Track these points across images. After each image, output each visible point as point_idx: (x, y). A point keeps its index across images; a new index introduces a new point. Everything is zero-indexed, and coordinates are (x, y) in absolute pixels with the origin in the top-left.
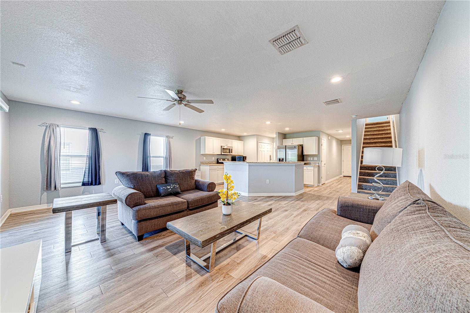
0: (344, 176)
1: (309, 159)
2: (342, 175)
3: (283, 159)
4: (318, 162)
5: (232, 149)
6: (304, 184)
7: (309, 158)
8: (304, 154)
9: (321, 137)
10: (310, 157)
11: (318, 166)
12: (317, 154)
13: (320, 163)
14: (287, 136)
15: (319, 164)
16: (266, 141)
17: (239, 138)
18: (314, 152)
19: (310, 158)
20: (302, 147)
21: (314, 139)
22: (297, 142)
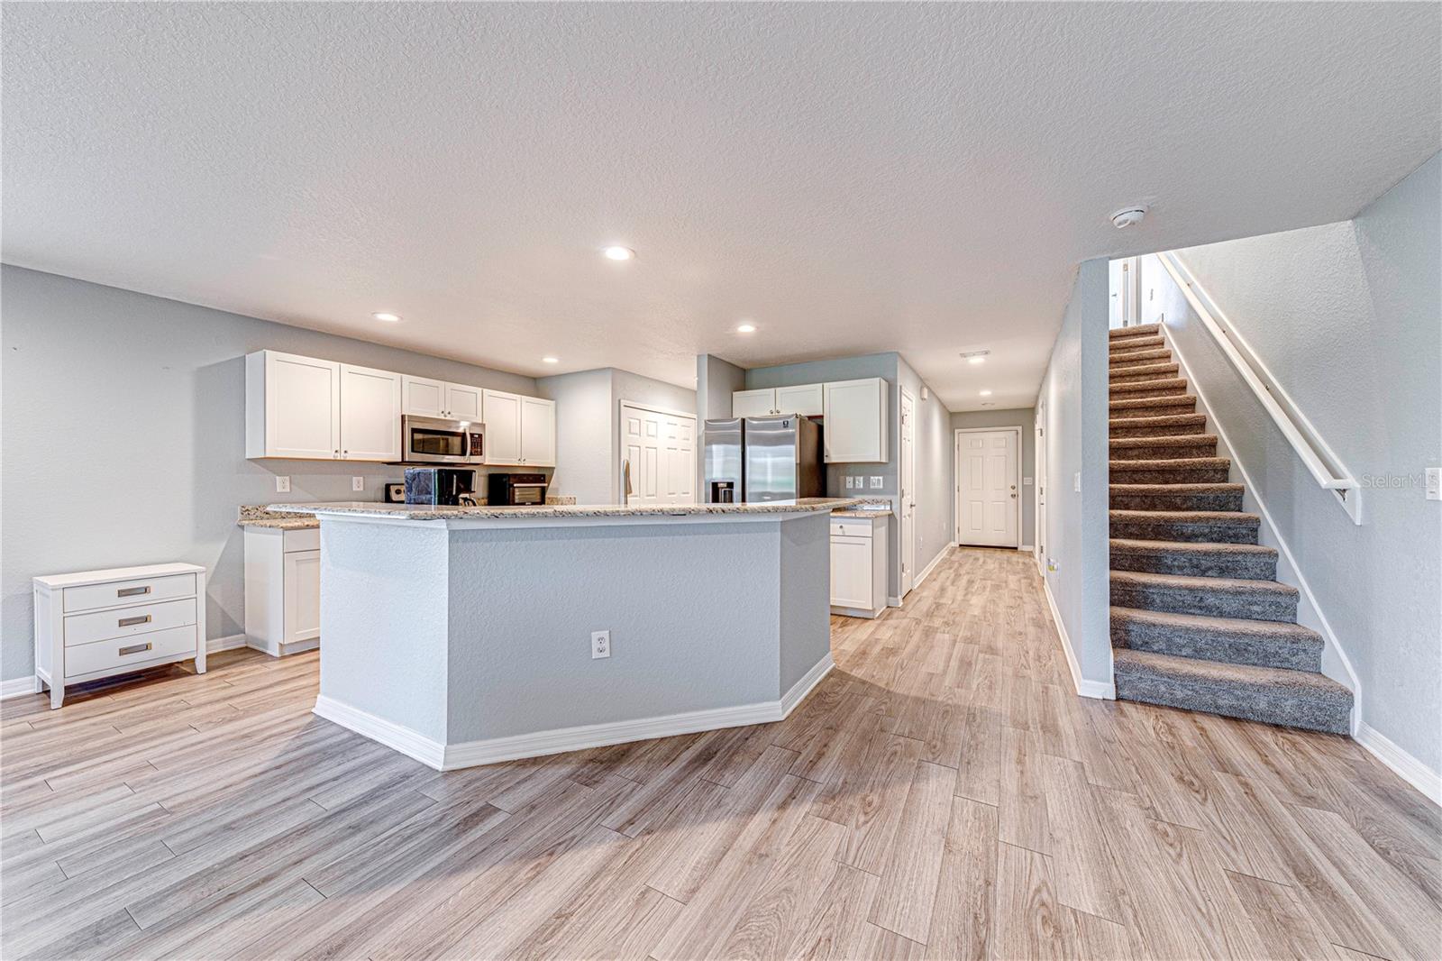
0: (961, 545)
1: (849, 485)
2: (954, 541)
3: (730, 485)
4: (888, 497)
5: (480, 436)
6: (832, 606)
7: (849, 479)
8: (826, 461)
9: (899, 384)
10: (854, 475)
11: (889, 515)
12: (884, 461)
13: (895, 499)
14: (754, 377)
15: (894, 507)
16: (664, 403)
17: (536, 384)
18: (873, 451)
19: (852, 478)
20: (815, 427)
21: (869, 391)
22: (793, 401)
